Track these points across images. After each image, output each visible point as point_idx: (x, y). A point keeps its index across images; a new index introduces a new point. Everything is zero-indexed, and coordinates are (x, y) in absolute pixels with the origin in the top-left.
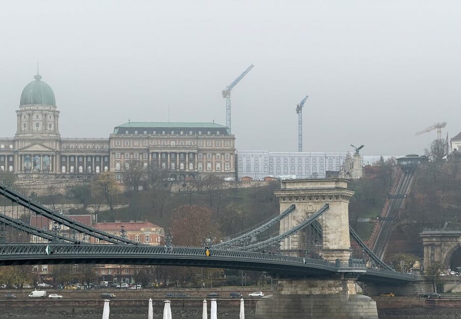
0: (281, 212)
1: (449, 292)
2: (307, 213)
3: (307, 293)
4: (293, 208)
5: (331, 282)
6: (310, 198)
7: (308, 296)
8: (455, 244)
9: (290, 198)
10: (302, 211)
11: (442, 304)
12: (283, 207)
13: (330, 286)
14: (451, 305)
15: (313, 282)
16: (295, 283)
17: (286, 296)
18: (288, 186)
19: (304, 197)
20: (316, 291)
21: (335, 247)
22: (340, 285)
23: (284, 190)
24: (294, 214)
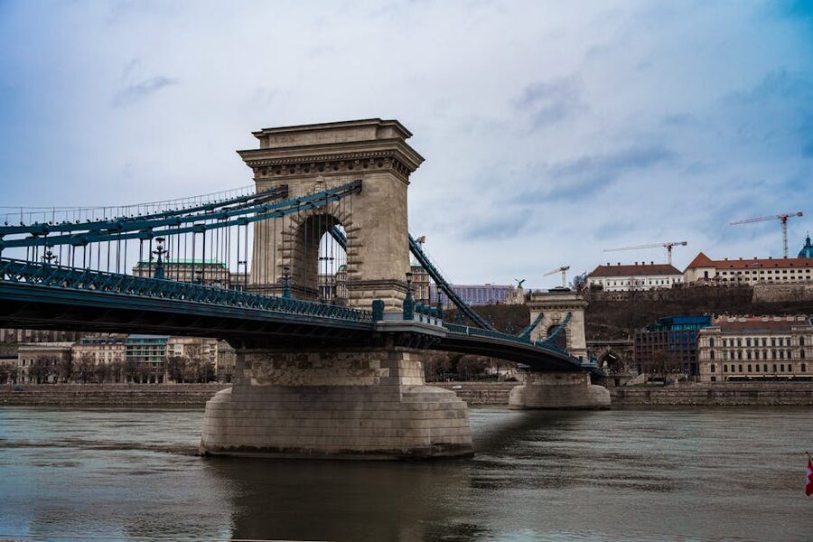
0: (532, 323)
1: (625, 385)
2: (553, 320)
3: (555, 384)
4: (542, 316)
5: (575, 375)
6: (556, 307)
7: (555, 386)
8: (604, 351)
9: (539, 308)
10: (549, 317)
11: (630, 394)
12: (534, 316)
13: (574, 378)
14: (637, 394)
15: (559, 375)
16: (544, 375)
17: (536, 386)
18: (537, 299)
19: (550, 307)
20: (563, 382)
21: (577, 347)
22: (582, 377)
23: (534, 301)
24: (543, 320)
